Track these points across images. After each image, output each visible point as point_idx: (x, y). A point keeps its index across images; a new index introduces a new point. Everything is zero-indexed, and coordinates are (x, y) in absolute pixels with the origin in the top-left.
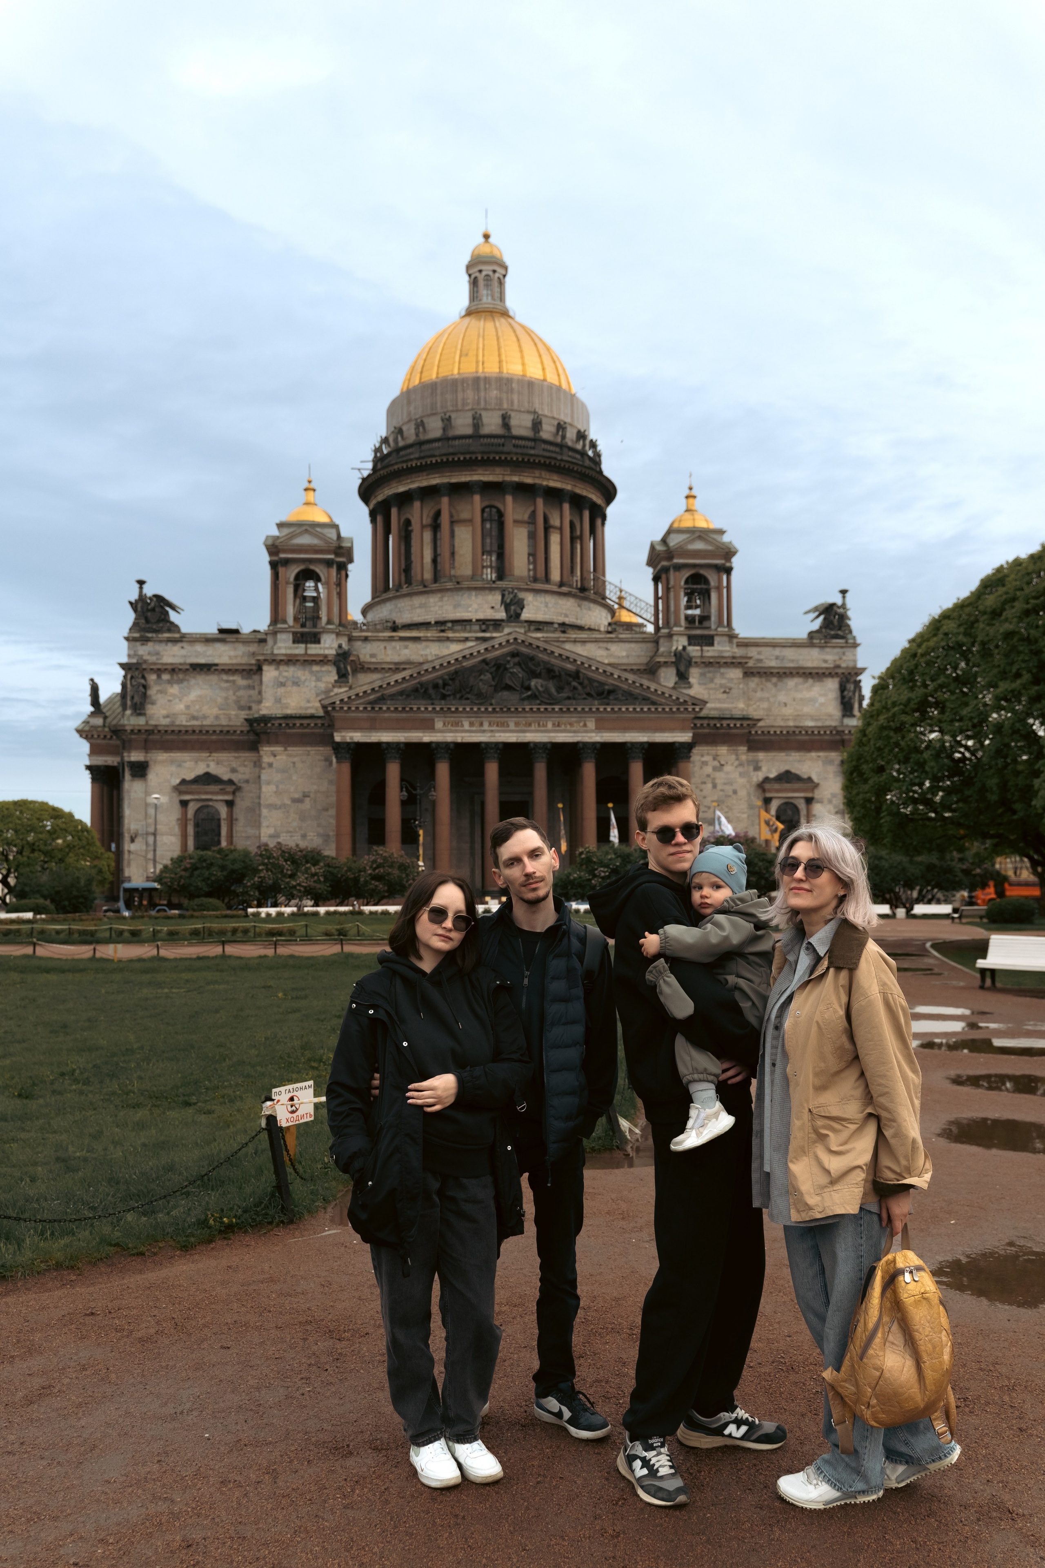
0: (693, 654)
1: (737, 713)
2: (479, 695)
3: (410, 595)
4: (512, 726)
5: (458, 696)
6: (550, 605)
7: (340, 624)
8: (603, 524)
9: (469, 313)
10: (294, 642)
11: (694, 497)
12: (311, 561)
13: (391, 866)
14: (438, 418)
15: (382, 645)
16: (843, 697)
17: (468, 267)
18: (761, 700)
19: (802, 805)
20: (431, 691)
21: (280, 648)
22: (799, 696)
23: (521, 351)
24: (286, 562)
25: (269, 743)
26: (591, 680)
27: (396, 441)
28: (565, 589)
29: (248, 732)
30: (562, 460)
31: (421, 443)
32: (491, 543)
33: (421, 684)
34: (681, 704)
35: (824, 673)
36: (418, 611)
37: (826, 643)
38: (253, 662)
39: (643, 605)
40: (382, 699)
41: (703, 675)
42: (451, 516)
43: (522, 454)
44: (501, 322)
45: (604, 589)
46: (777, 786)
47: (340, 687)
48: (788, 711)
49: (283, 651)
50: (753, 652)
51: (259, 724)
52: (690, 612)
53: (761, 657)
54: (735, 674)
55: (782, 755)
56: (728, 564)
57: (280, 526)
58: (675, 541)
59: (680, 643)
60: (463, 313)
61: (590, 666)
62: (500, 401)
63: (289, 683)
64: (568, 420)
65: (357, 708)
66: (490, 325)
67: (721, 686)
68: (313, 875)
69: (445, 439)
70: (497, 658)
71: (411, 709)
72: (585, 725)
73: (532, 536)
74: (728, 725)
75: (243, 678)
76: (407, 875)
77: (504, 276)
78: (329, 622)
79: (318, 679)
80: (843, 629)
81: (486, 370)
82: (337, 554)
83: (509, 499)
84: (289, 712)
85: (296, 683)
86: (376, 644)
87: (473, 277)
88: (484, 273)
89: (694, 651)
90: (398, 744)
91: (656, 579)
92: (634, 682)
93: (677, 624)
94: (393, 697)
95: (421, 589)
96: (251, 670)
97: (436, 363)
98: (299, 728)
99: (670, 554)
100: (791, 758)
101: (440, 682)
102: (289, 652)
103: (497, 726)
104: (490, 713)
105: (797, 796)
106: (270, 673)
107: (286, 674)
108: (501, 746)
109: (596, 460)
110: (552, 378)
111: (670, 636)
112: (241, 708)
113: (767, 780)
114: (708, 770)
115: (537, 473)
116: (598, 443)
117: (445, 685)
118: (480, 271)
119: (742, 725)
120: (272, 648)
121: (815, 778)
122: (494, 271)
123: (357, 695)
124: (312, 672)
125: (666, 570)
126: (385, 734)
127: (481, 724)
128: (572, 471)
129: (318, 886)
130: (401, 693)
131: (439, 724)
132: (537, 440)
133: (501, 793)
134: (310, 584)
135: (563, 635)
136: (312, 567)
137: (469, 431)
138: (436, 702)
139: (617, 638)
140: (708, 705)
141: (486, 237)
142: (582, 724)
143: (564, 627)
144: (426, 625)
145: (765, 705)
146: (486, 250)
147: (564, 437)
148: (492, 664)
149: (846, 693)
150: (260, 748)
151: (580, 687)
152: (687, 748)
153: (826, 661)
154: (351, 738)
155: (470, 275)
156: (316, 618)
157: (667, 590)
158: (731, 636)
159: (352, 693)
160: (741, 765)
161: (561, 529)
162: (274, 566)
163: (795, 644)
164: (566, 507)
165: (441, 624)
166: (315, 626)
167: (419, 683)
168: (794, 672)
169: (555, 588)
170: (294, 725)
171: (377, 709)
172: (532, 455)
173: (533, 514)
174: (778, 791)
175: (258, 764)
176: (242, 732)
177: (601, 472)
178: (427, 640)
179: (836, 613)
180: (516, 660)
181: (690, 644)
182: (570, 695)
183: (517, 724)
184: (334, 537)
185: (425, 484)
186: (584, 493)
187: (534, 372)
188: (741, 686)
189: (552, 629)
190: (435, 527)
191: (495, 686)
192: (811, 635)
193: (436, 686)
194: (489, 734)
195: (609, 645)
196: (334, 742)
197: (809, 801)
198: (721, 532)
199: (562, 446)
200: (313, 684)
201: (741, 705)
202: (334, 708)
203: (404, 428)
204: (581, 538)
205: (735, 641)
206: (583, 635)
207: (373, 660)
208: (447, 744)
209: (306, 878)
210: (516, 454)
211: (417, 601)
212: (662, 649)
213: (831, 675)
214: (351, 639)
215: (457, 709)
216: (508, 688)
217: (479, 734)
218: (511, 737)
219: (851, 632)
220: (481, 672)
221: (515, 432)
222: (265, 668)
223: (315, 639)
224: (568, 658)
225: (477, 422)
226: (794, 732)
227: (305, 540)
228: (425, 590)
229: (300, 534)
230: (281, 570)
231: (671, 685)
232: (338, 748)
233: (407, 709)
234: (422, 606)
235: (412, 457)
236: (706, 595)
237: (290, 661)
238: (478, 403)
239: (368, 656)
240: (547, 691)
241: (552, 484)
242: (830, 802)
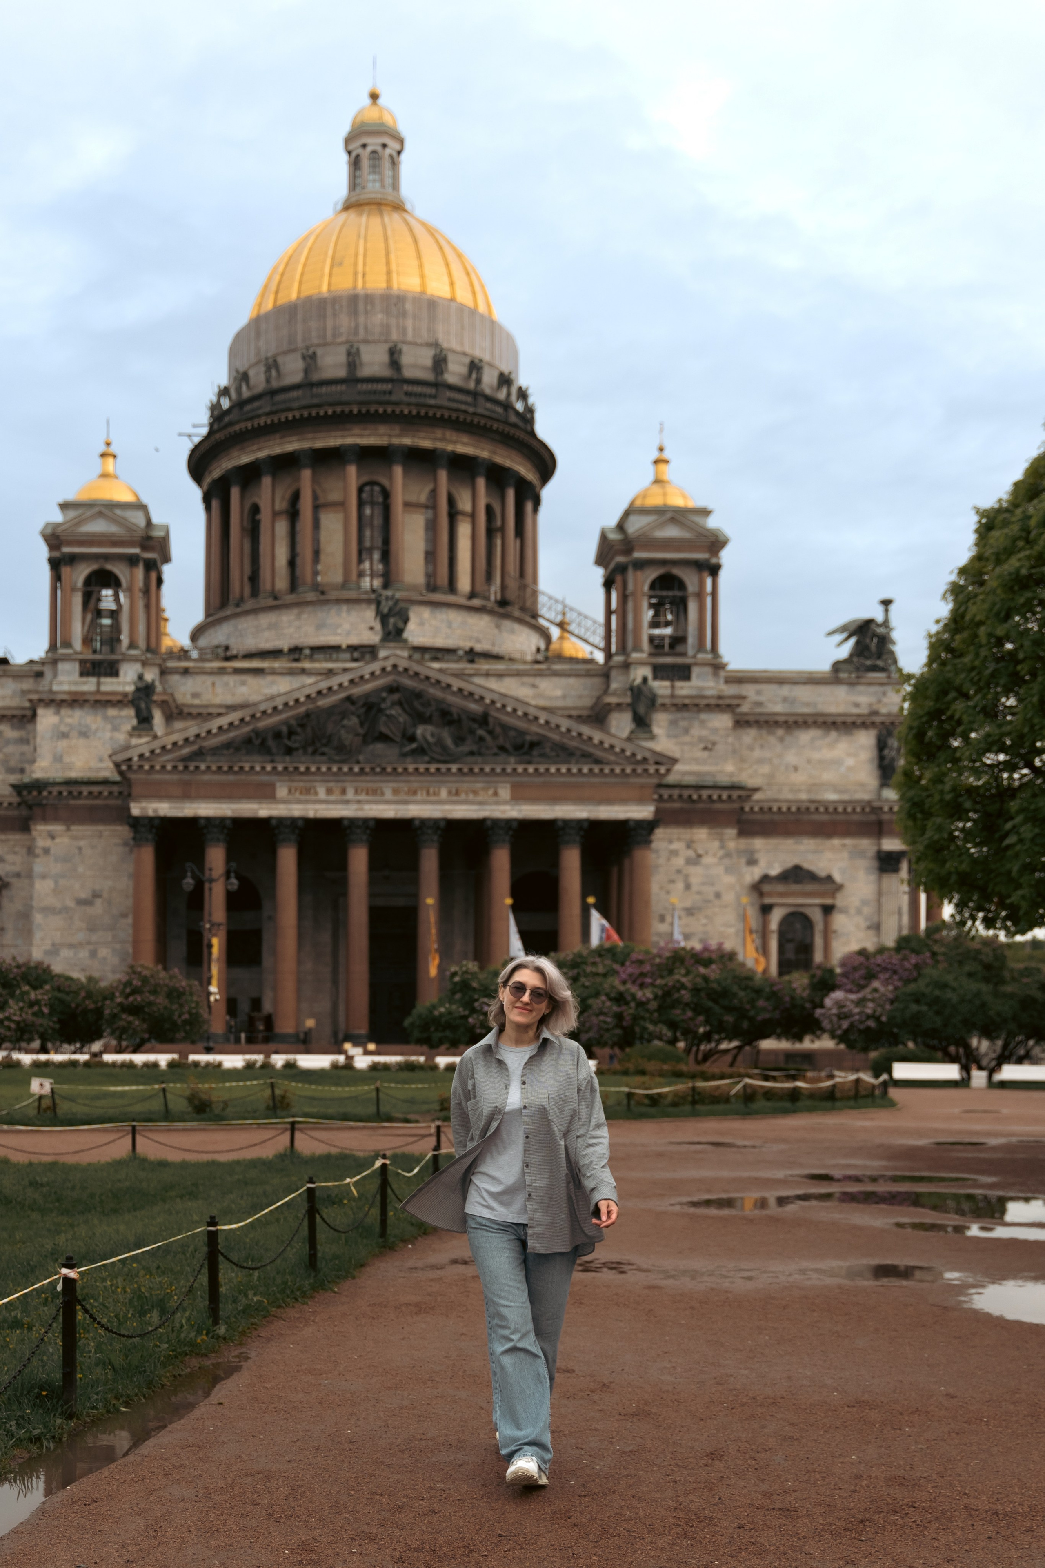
0: (661, 692)
1: (724, 780)
2: (341, 749)
3: (255, 611)
4: (388, 794)
5: (310, 750)
6: (455, 625)
7: (149, 649)
8: (536, 510)
9: (348, 206)
10: (82, 674)
11: (666, 462)
12: (107, 557)
13: (154, 992)
14: (298, 355)
15: (209, 680)
16: (881, 758)
17: (348, 141)
18: (760, 761)
19: (817, 916)
20: (271, 743)
21: (61, 683)
22: (816, 755)
23: (419, 257)
24: (72, 559)
25: (45, 819)
26: (505, 728)
27: (239, 390)
28: (476, 602)
29: (19, 804)
30: (475, 414)
31: (272, 393)
32: (372, 537)
33: (257, 732)
34: (638, 762)
35: (854, 723)
36: (266, 634)
37: (858, 677)
38: (27, 704)
39: (589, 623)
40: (200, 754)
41: (673, 723)
42: (315, 497)
43: (418, 405)
44: (393, 220)
45: (535, 602)
46: (780, 888)
47: (140, 736)
48: (799, 778)
49: (66, 688)
50: (749, 690)
51: (30, 793)
52: (657, 632)
53: (761, 699)
54: (722, 721)
55: (788, 843)
56: (714, 561)
57: (65, 506)
58: (635, 525)
59: (640, 673)
60: (340, 206)
61: (504, 706)
62: (387, 329)
63: (74, 734)
64: (486, 357)
65: (163, 767)
66: (375, 222)
67: (701, 739)
68: (32, 1004)
69: (307, 385)
70: (367, 695)
71: (241, 768)
72: (496, 794)
73: (432, 527)
74: (710, 797)
75: (13, 727)
76: (181, 1006)
77: (399, 153)
78: (132, 645)
79: (115, 729)
80: (885, 657)
81: (368, 285)
82: (144, 548)
83: (398, 471)
84: (73, 775)
85: (84, 734)
86: (200, 679)
87: (354, 154)
88: (369, 149)
89: (661, 687)
90: (222, 820)
91: (608, 584)
92: (569, 731)
93: (637, 648)
94: (215, 751)
95: (270, 602)
96: (24, 716)
97: (298, 277)
98: (87, 798)
99: (628, 545)
100: (802, 848)
101: (284, 729)
102: (74, 688)
103: (367, 794)
104: (356, 774)
105: (811, 905)
106: (46, 719)
107: (69, 720)
108: (371, 824)
109: (528, 417)
110: (463, 296)
111: (626, 666)
112: (10, 771)
113: (765, 878)
114: (679, 862)
115: (439, 433)
116: (530, 392)
117: (291, 733)
118: (364, 146)
119: (730, 797)
120: (51, 683)
121: (838, 877)
122: (384, 146)
123: (163, 748)
124: (106, 718)
125: (622, 569)
126: (203, 805)
127: (344, 792)
128: (490, 430)
129: (39, 1021)
130: (228, 745)
131: (282, 791)
132: (439, 385)
133: (372, 895)
134: (107, 593)
135: (469, 666)
136: (109, 567)
137: (342, 373)
138: (277, 758)
139: (549, 669)
140: (678, 767)
141: (374, 97)
142: (491, 792)
143: (472, 655)
144: (276, 653)
145: (765, 769)
146: (372, 115)
147: (478, 381)
148: (361, 703)
149: (886, 752)
150: (32, 827)
151: (488, 738)
152: (646, 828)
153: (857, 705)
154: (155, 810)
155: (349, 153)
156: (113, 640)
157: (624, 599)
158: (717, 666)
159: (156, 745)
160: (728, 855)
161: (473, 516)
162: (55, 564)
163: (812, 680)
164: (481, 482)
165: (296, 652)
166: (112, 651)
167: (253, 731)
168: (810, 720)
169: (463, 601)
170: (80, 793)
171: (192, 768)
172: (431, 406)
173: (434, 492)
174: (782, 895)
175: (30, 851)
176: (10, 804)
177: (532, 434)
178: (273, 672)
179: (874, 635)
180: (396, 697)
181: (655, 678)
182: (474, 748)
183: (396, 792)
184: (142, 523)
185: (277, 450)
186: (507, 463)
187: (438, 288)
188: (730, 740)
189: (455, 658)
190: (293, 514)
191: (365, 736)
192: (837, 666)
193: (278, 735)
194: (355, 806)
195: (538, 681)
196: (130, 816)
197: (828, 910)
198: (705, 512)
199: (476, 394)
200: (108, 735)
201: (729, 768)
202: (130, 767)
203: (251, 373)
204: (502, 529)
205: (722, 674)
206: (500, 666)
207: (197, 702)
208: (293, 821)
209: (21, 1009)
210: (409, 404)
211: (265, 619)
212: (614, 686)
213: (864, 725)
214: (164, 672)
215: (308, 769)
216: (383, 738)
217: (340, 806)
218: (387, 811)
219: (895, 661)
220: (344, 715)
221: (408, 373)
222: (40, 711)
223: (112, 669)
224: (471, 694)
225: (353, 359)
226: (808, 809)
227: (99, 527)
228: (277, 604)
229: (93, 518)
230: (65, 571)
231: (625, 734)
232: (136, 823)
233: (236, 769)
234: (270, 627)
235: (260, 412)
236: (680, 605)
237: (76, 701)
238: (356, 331)
239: (188, 696)
240: (440, 742)
241: (461, 449)
242: (859, 912)
